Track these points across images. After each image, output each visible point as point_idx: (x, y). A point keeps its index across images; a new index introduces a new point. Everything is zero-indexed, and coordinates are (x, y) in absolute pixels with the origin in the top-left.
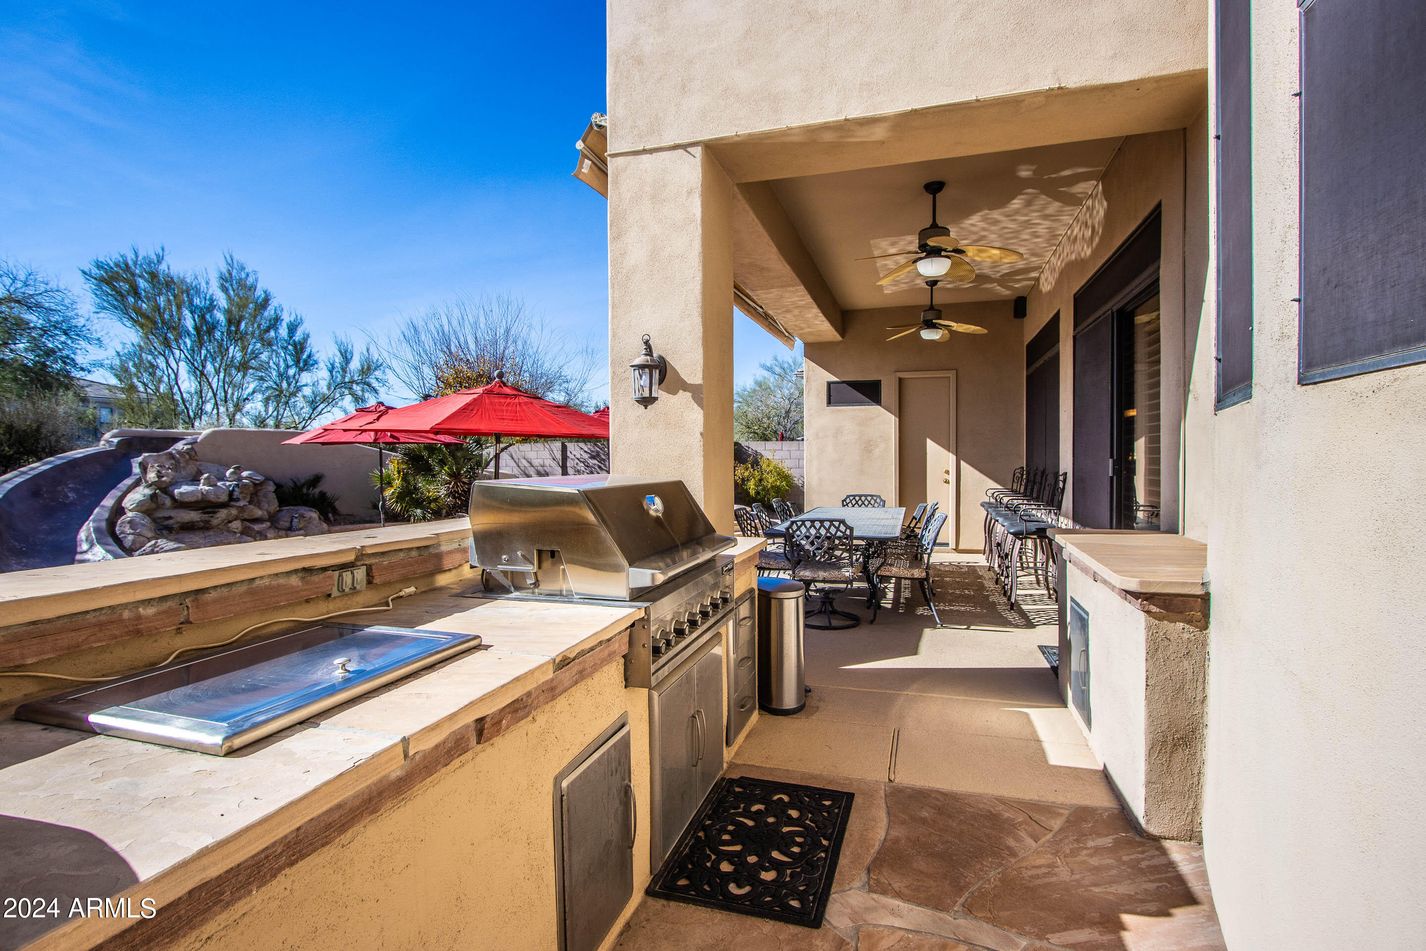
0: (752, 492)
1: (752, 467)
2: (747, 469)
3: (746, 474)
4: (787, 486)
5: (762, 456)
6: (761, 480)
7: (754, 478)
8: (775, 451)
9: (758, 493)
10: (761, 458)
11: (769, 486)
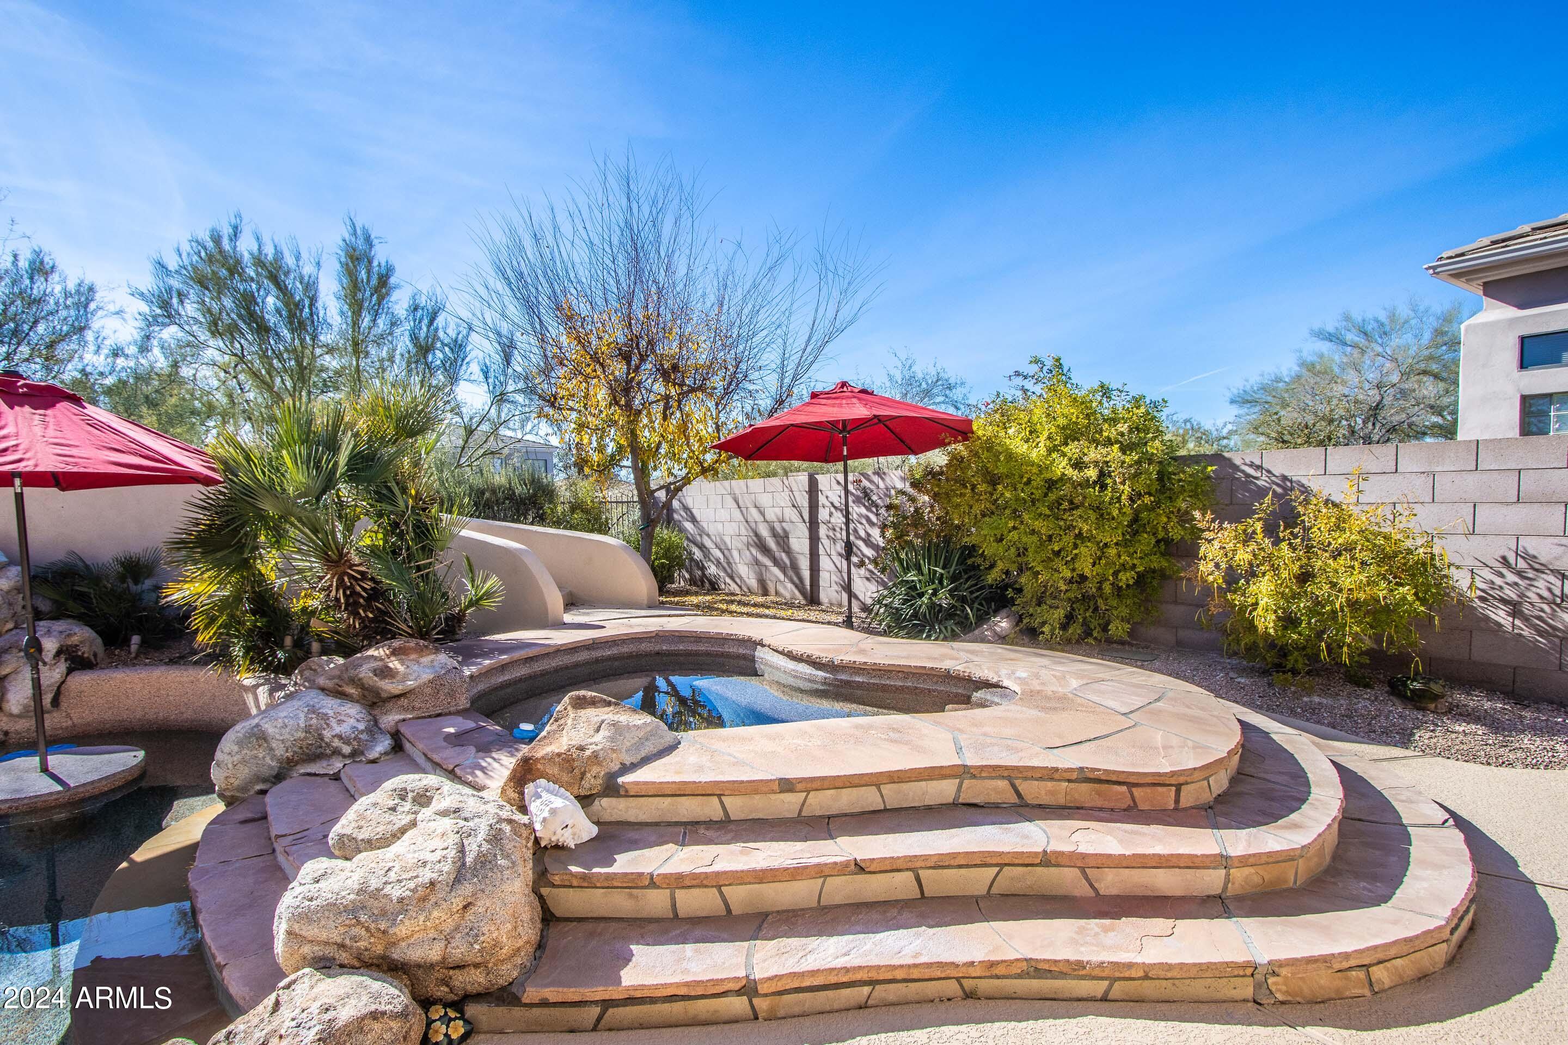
0: (1266, 622)
1: (1270, 530)
2: (1248, 538)
3: (1243, 556)
4: (1423, 601)
5: (1305, 490)
6: (1305, 577)
7: (1275, 569)
8: (1365, 476)
9: (1288, 621)
10: (1307, 502)
11: (1342, 599)
